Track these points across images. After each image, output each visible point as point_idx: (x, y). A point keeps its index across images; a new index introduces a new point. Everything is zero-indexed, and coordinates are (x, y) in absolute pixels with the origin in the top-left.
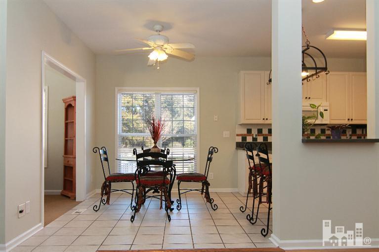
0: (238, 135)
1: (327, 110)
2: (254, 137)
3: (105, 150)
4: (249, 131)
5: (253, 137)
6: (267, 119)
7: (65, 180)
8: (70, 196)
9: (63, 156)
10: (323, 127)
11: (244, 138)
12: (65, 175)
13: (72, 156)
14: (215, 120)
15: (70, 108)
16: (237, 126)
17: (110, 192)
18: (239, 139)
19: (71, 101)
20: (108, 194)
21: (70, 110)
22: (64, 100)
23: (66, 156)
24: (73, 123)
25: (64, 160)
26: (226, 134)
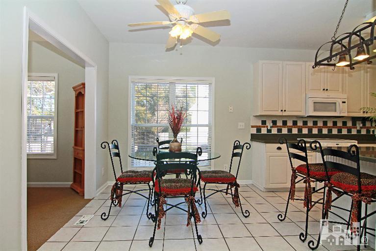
0: (252, 127)
1: (345, 102)
2: (269, 128)
3: (116, 144)
4: (264, 123)
5: (267, 129)
6: (285, 111)
7: (75, 173)
8: (78, 192)
9: (73, 147)
10: (335, 120)
11: (259, 130)
12: (75, 168)
13: (81, 148)
14: (230, 111)
15: (80, 96)
16: (252, 117)
17: (122, 196)
18: (254, 131)
19: (81, 89)
20: (119, 197)
21: (80, 98)
22: (74, 88)
23: (76, 147)
24: (83, 112)
25: (75, 152)
26: (241, 125)
